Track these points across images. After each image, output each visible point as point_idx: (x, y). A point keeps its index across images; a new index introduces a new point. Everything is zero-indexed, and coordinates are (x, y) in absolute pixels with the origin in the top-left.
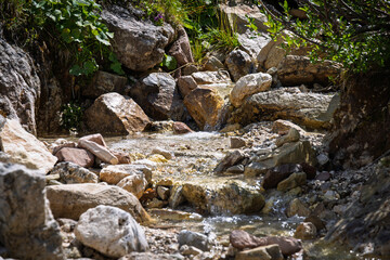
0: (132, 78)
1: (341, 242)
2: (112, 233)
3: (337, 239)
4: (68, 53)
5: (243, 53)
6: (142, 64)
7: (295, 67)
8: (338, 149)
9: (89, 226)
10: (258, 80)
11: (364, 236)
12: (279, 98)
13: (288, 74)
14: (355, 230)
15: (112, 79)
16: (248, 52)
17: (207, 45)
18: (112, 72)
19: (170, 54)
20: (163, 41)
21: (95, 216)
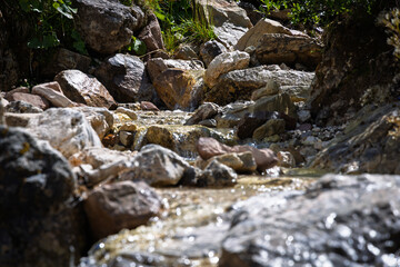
0: (96, 60)
1: (322, 165)
2: (63, 133)
3: (318, 164)
4: (26, 25)
5: (219, 44)
6: (108, 44)
7: (275, 45)
8: (321, 108)
9: (37, 128)
10: (234, 57)
11: (348, 157)
12: (257, 74)
13: (267, 52)
14: (338, 151)
15: (75, 57)
16: (225, 45)
17: (180, 36)
18: (74, 50)
19: (140, 39)
20: (131, 21)
21: (45, 118)
